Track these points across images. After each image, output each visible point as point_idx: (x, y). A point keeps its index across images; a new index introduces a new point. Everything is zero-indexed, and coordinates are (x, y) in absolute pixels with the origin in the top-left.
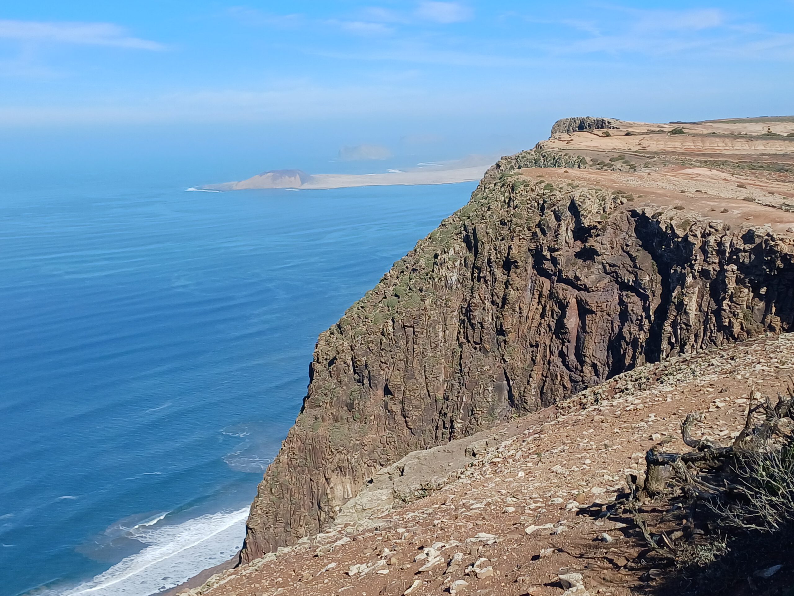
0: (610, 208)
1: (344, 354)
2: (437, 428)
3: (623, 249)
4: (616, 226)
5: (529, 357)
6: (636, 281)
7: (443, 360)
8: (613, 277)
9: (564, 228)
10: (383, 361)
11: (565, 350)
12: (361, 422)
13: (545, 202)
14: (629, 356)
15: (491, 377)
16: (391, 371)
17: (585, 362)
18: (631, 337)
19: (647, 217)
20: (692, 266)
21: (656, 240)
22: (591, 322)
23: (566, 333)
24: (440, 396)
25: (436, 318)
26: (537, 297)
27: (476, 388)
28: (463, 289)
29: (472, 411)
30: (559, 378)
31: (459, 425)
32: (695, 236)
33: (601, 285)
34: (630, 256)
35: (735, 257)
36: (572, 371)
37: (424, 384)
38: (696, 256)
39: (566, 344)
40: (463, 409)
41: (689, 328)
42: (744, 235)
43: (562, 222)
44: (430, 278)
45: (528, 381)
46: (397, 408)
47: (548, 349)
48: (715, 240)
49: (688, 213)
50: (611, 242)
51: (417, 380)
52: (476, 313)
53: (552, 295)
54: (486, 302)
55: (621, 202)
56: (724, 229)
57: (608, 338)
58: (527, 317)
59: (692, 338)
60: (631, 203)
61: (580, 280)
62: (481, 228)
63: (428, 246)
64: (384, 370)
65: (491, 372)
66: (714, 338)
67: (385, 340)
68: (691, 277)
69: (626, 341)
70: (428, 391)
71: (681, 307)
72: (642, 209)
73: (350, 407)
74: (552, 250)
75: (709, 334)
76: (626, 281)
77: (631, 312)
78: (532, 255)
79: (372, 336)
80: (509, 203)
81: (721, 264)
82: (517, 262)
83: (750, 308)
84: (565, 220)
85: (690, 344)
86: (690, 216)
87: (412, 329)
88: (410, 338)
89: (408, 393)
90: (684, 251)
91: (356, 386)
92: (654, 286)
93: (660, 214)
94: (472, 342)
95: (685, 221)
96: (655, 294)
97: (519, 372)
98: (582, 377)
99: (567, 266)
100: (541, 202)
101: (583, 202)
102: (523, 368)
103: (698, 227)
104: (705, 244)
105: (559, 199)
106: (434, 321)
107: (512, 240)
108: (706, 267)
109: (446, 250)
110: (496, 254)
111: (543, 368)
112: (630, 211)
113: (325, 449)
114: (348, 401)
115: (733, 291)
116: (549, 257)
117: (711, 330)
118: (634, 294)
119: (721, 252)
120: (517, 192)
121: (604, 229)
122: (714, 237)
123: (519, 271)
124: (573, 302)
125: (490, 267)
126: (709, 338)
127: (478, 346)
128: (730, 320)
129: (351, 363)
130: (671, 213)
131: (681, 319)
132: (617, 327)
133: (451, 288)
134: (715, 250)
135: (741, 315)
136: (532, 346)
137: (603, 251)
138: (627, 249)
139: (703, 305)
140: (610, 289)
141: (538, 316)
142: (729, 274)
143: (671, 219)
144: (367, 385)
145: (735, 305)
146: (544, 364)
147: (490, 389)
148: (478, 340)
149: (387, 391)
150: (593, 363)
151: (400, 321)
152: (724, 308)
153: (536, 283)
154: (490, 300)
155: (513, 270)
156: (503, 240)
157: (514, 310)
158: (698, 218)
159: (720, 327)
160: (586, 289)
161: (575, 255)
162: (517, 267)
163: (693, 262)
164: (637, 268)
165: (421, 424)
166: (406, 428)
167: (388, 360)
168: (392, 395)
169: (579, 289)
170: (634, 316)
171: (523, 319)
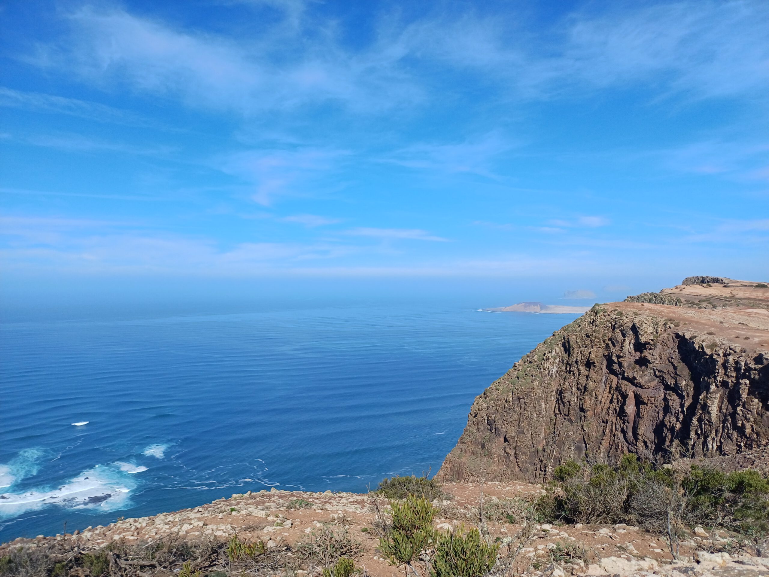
0: (661, 331)
1: (482, 411)
2: (536, 470)
3: (669, 360)
4: (664, 344)
5: (601, 429)
6: (676, 384)
7: (544, 424)
8: (661, 380)
9: (627, 342)
10: (505, 419)
11: (625, 428)
12: (488, 457)
13: (616, 324)
14: (668, 439)
15: (573, 440)
16: (509, 427)
17: (638, 439)
18: (670, 425)
19: (686, 338)
20: (715, 377)
21: (693, 356)
22: (643, 410)
23: (626, 416)
24: (540, 448)
25: (540, 395)
26: (608, 388)
27: (563, 446)
28: (560, 378)
29: (560, 461)
30: (620, 447)
31: (550, 470)
32: (719, 355)
33: (652, 384)
34: (674, 365)
35: (747, 374)
36: (630, 444)
37: (530, 438)
38: (719, 370)
39: (626, 424)
40: (553, 460)
41: (711, 424)
42: (756, 358)
43: (626, 338)
44: (539, 368)
45: (599, 447)
46: (511, 452)
47: (614, 426)
48: (734, 359)
49: (717, 337)
50: (660, 355)
51: (525, 435)
52: (566, 395)
53: (618, 389)
54: (573, 388)
55: (669, 327)
56: (741, 351)
57: (655, 424)
58: (601, 402)
59: (713, 432)
60: (677, 328)
61: (637, 379)
62: (573, 338)
63: (542, 347)
64: (505, 425)
65: (574, 436)
66: (730, 435)
67: (507, 406)
68: (714, 386)
69: (666, 428)
70: (533, 443)
71: (705, 408)
72: (683, 333)
73: (483, 446)
74: (618, 357)
75: (726, 431)
76: (669, 383)
77: (671, 407)
78: (606, 359)
79: (499, 402)
80: (592, 323)
81: (737, 378)
82: (594, 363)
83: (759, 415)
84: (628, 337)
85: (711, 437)
86: (717, 339)
87: (524, 400)
88: (523, 406)
89: (519, 442)
90: (711, 366)
91: (488, 433)
92: (689, 390)
93: (695, 337)
94: (562, 414)
95: (713, 343)
96: (689, 396)
97: (593, 439)
98: (636, 449)
99: (629, 369)
100: (614, 323)
101: (641, 325)
102: (596, 437)
103: (721, 348)
104: (726, 361)
105: (625, 322)
106: (539, 397)
107: (592, 347)
108: (726, 379)
109: (550, 351)
110: (581, 356)
111: (611, 439)
112: (674, 334)
113: (464, 472)
114: (482, 442)
115: (745, 400)
116: (616, 361)
117: (728, 428)
118: (674, 394)
119: (737, 369)
120: (598, 316)
121: (655, 345)
122: (733, 357)
123: (596, 369)
124: (631, 394)
125: (577, 365)
126: (727, 434)
127: (566, 417)
128: (743, 422)
129: (486, 418)
130: (704, 337)
131: (705, 417)
132: (662, 416)
133: (552, 376)
134: (733, 367)
135: (752, 420)
136: (603, 422)
137: (654, 361)
138: (671, 360)
139: (723, 408)
140: (658, 388)
141: (608, 402)
142: (743, 386)
143: (703, 341)
144: (494, 433)
145: (747, 411)
146: (611, 436)
147: (572, 448)
148: (567, 413)
149: (506, 440)
150: (644, 440)
151: (517, 394)
152: (738, 412)
153: (608, 379)
154: (576, 387)
155: (592, 368)
156: (586, 347)
157: (592, 396)
158: (724, 342)
159: (735, 427)
160: (641, 387)
161: (634, 362)
162: (595, 366)
163: (716, 374)
164: (677, 375)
165: (527, 465)
166: (516, 466)
167: (508, 419)
168: (508, 442)
169: (636, 386)
170: (674, 410)
171: (598, 403)
